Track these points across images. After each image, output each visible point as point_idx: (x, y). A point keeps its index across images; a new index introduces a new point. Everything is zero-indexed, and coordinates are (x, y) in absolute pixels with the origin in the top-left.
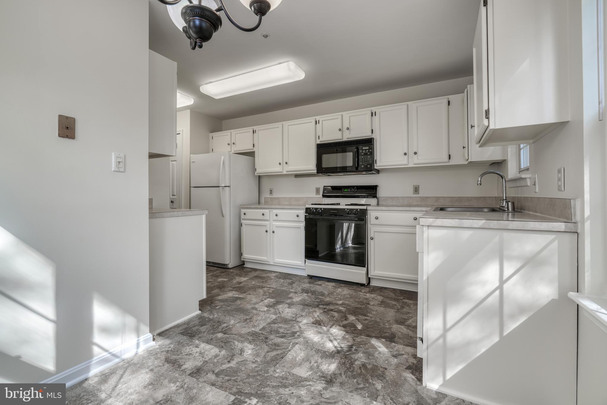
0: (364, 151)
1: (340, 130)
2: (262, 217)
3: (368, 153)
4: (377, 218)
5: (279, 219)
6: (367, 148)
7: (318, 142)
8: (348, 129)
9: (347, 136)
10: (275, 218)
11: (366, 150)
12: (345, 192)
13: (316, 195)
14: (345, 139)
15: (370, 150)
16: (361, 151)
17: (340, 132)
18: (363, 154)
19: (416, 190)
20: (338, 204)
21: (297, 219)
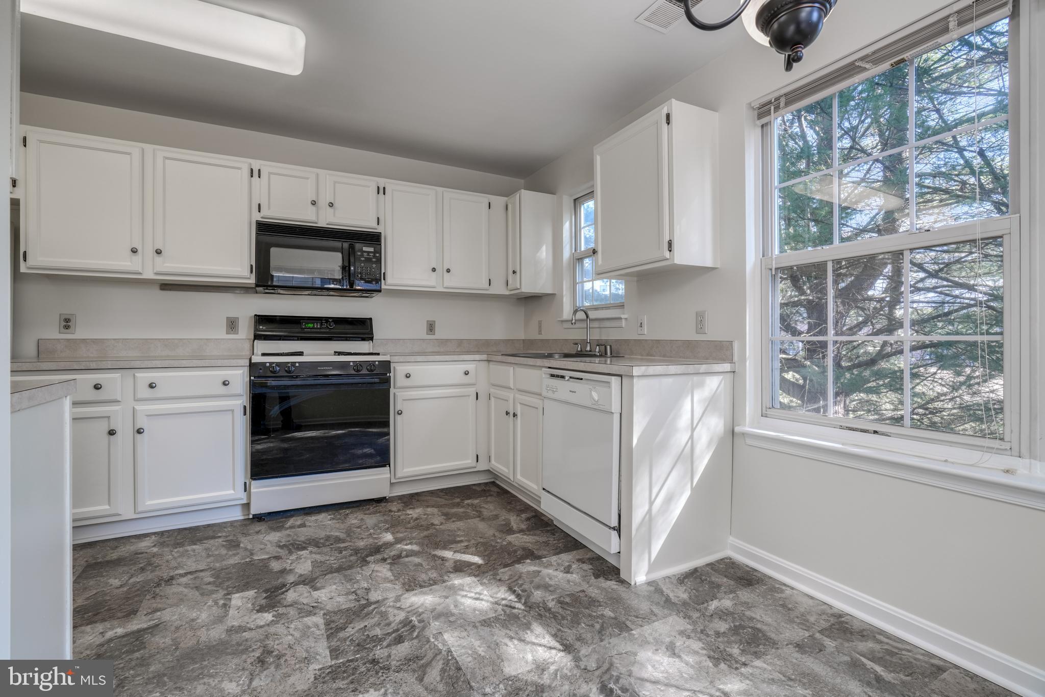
0: (365, 254)
1: (314, 203)
2: (93, 395)
3: (374, 260)
4: (408, 376)
5: (159, 395)
6: (372, 249)
7: (257, 217)
8: (331, 205)
9: (325, 219)
10: (149, 393)
11: (368, 252)
12: (309, 328)
13: (227, 334)
14: (322, 223)
15: (377, 255)
16: (359, 254)
17: (313, 208)
18: (363, 259)
19: (431, 327)
20: (301, 354)
21: (223, 390)
